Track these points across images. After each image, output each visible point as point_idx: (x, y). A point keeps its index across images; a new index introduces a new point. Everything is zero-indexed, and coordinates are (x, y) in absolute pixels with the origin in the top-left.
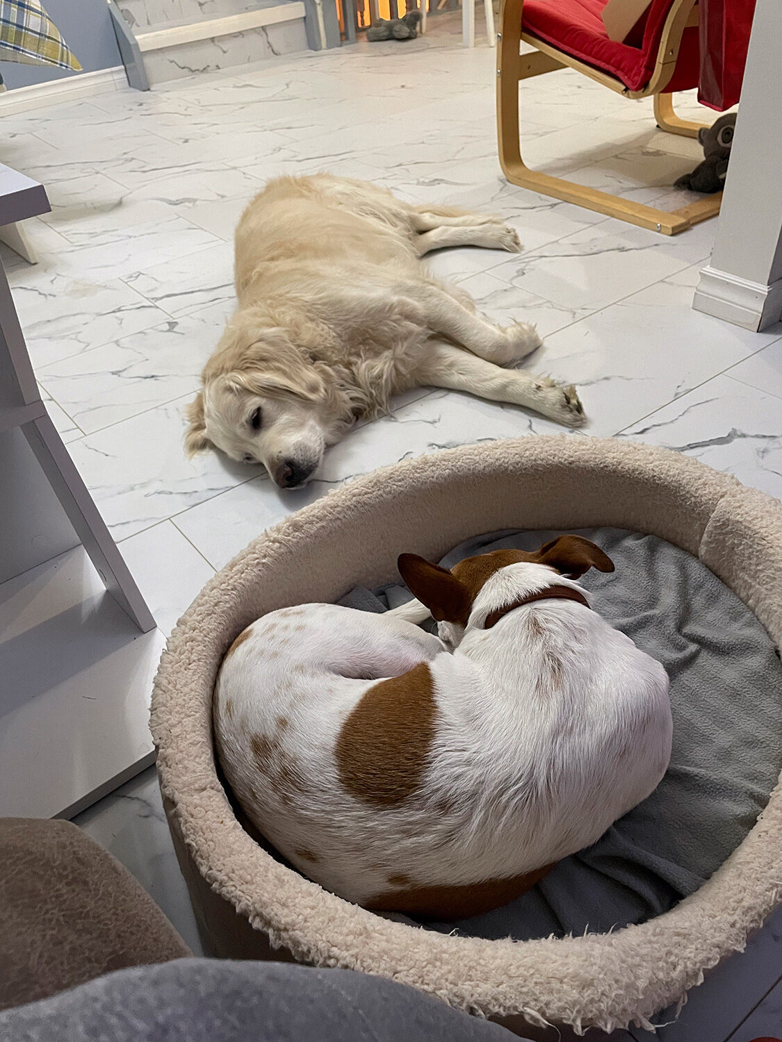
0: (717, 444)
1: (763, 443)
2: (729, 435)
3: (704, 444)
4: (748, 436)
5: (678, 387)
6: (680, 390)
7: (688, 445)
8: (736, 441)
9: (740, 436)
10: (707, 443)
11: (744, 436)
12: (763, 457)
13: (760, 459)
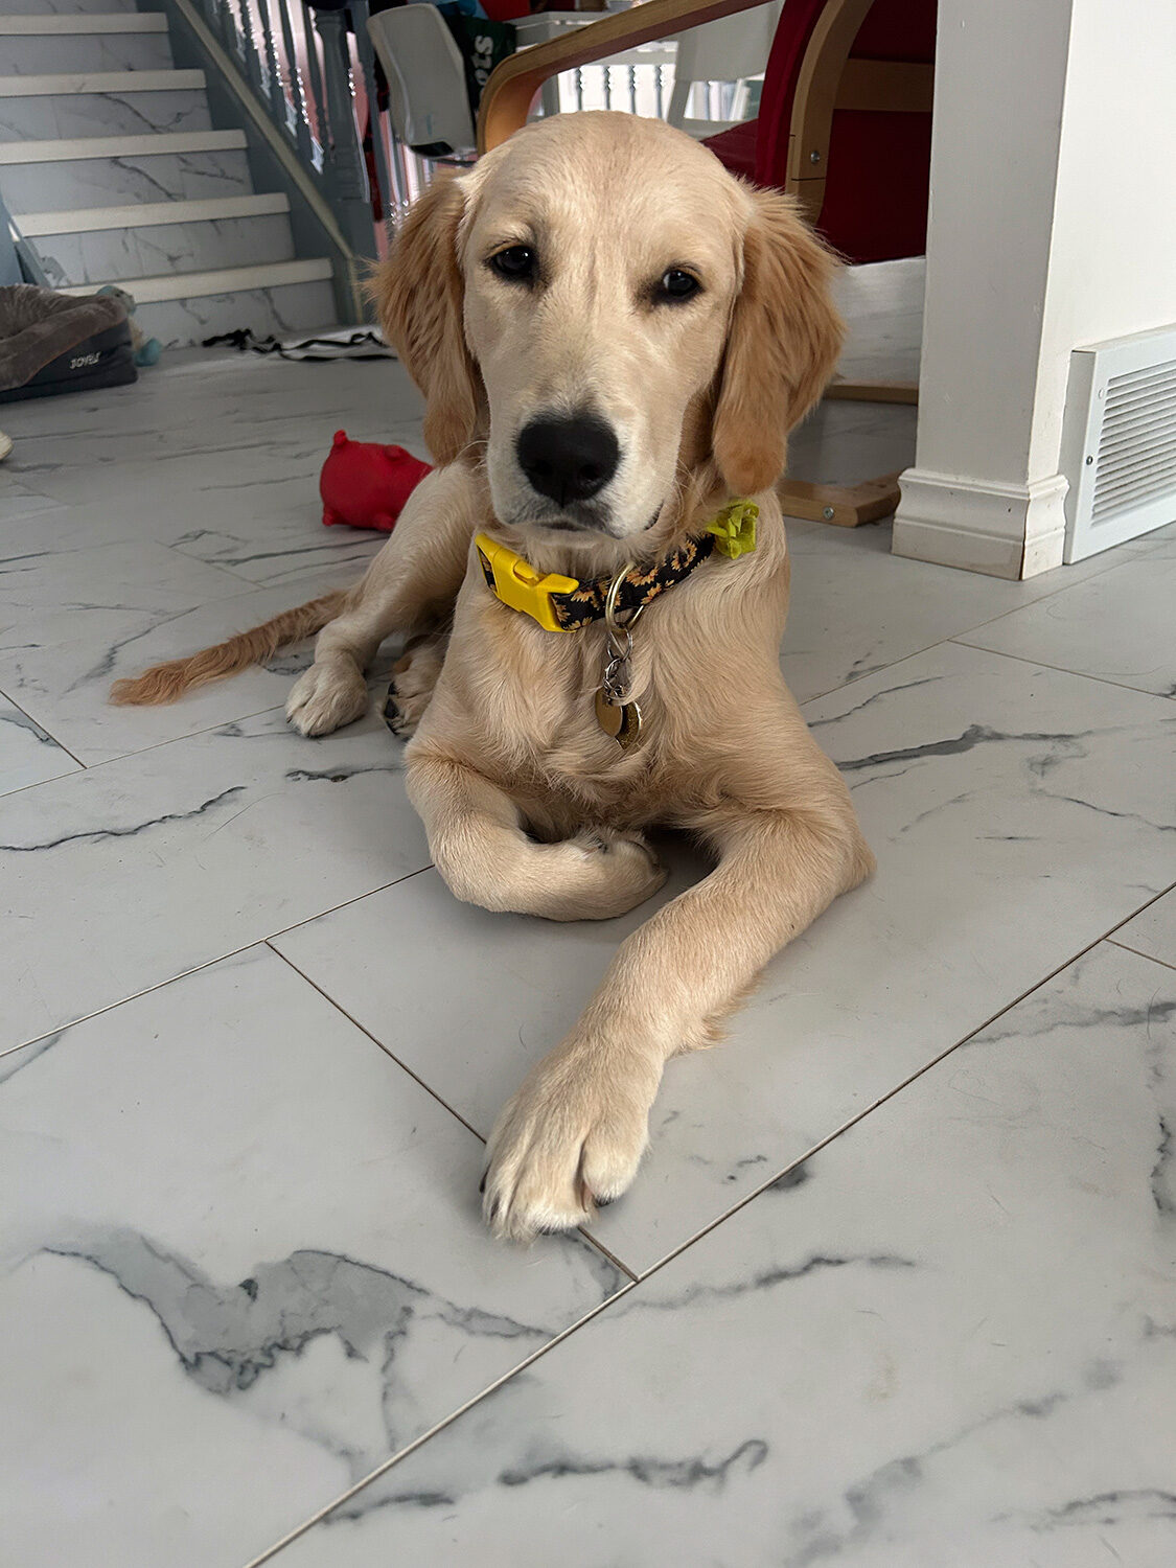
0: (935, 753)
1: (1043, 749)
2: (964, 736)
3: (907, 754)
4: (1009, 737)
5: (857, 662)
6: (859, 668)
7: (871, 757)
8: (981, 747)
9: (989, 738)
10: (916, 753)
11: (998, 737)
12: (1043, 774)
13: (1039, 777)
